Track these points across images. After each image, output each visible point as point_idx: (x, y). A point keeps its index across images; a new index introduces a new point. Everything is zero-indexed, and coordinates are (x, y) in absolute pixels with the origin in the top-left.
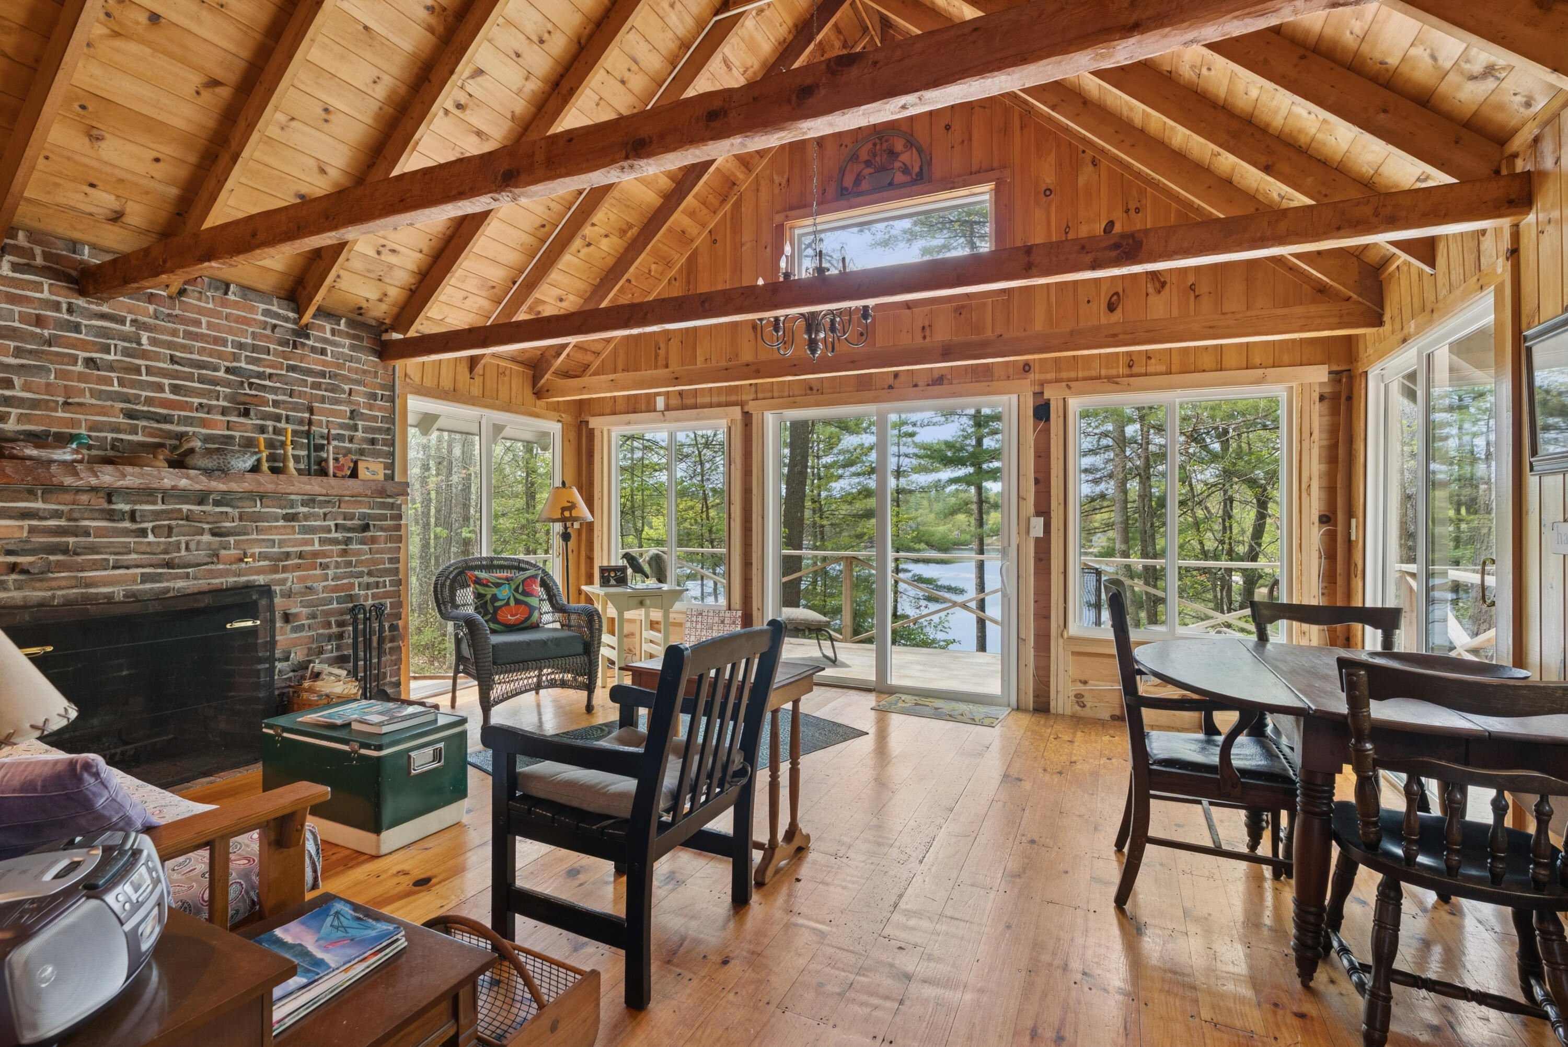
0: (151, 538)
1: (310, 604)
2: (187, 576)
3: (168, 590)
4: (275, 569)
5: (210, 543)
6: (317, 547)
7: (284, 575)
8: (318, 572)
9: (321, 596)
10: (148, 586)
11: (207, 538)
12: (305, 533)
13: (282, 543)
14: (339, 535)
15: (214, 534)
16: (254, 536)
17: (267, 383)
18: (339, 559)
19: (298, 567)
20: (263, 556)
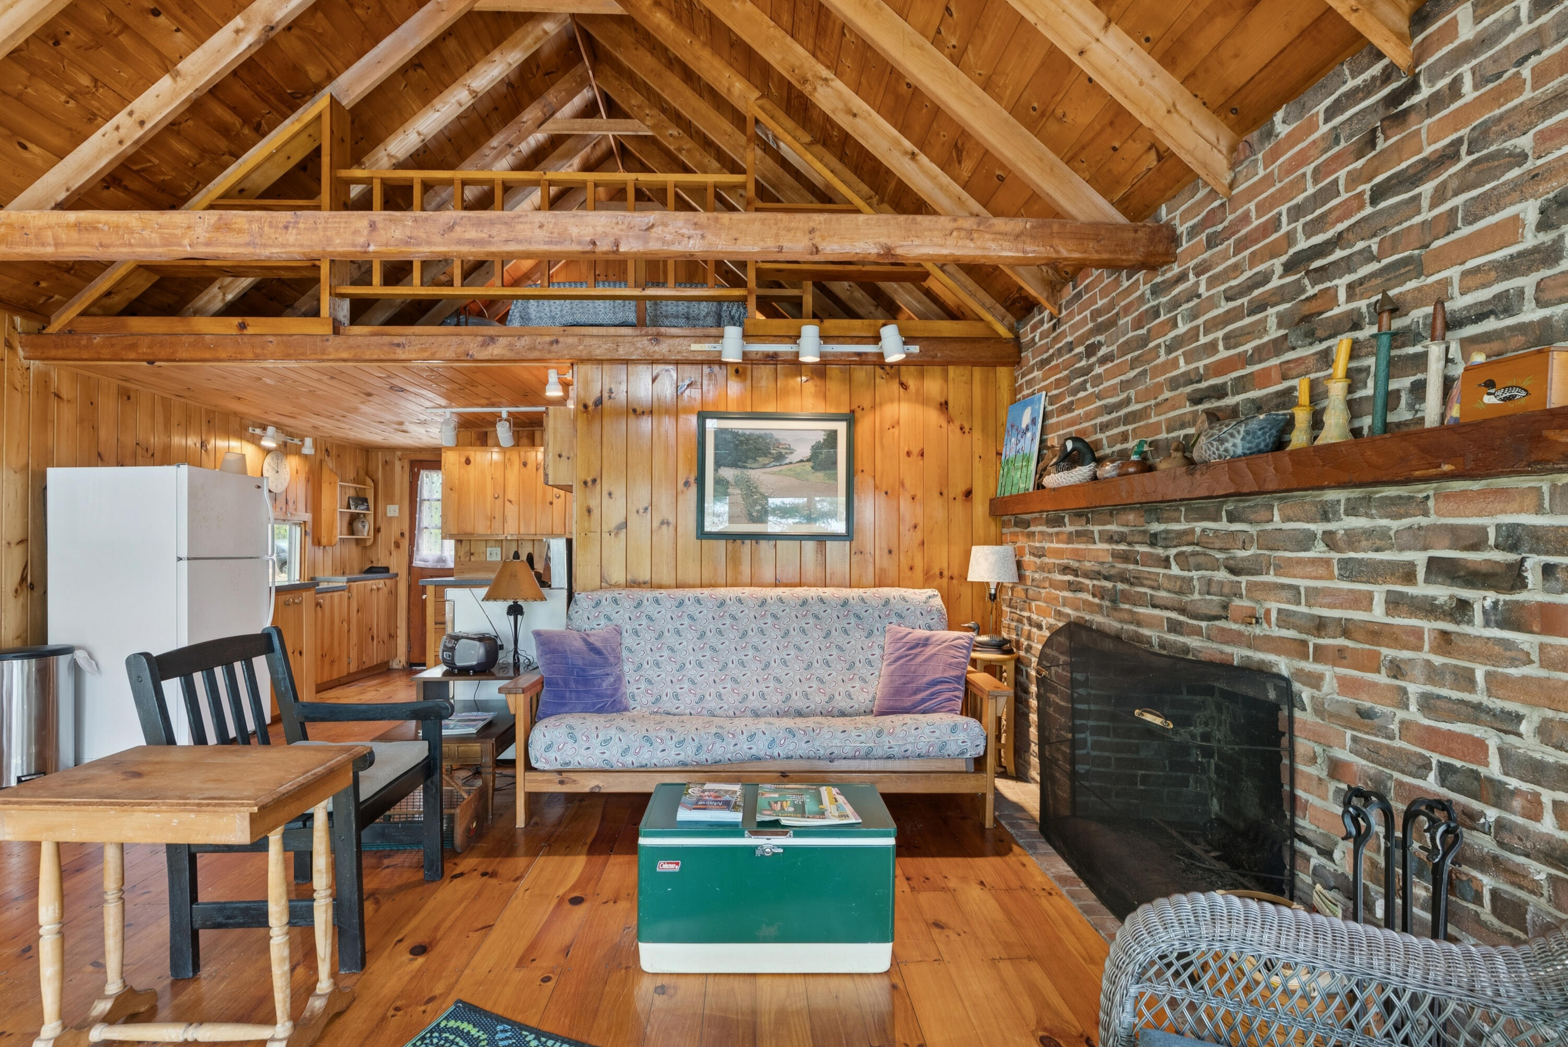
0: (1175, 570)
1: (1373, 753)
2: (1201, 632)
3: (1186, 649)
4: (1299, 649)
5: (1221, 584)
6: (1378, 613)
7: (1318, 668)
8: (1382, 678)
9: (1398, 743)
11: (1222, 575)
12: (1351, 578)
13: (1312, 593)
14: (1442, 593)
15: (1233, 571)
16: (1271, 578)
17: (1338, 254)
18: (1438, 660)
19: (1340, 657)
20: (1285, 619)
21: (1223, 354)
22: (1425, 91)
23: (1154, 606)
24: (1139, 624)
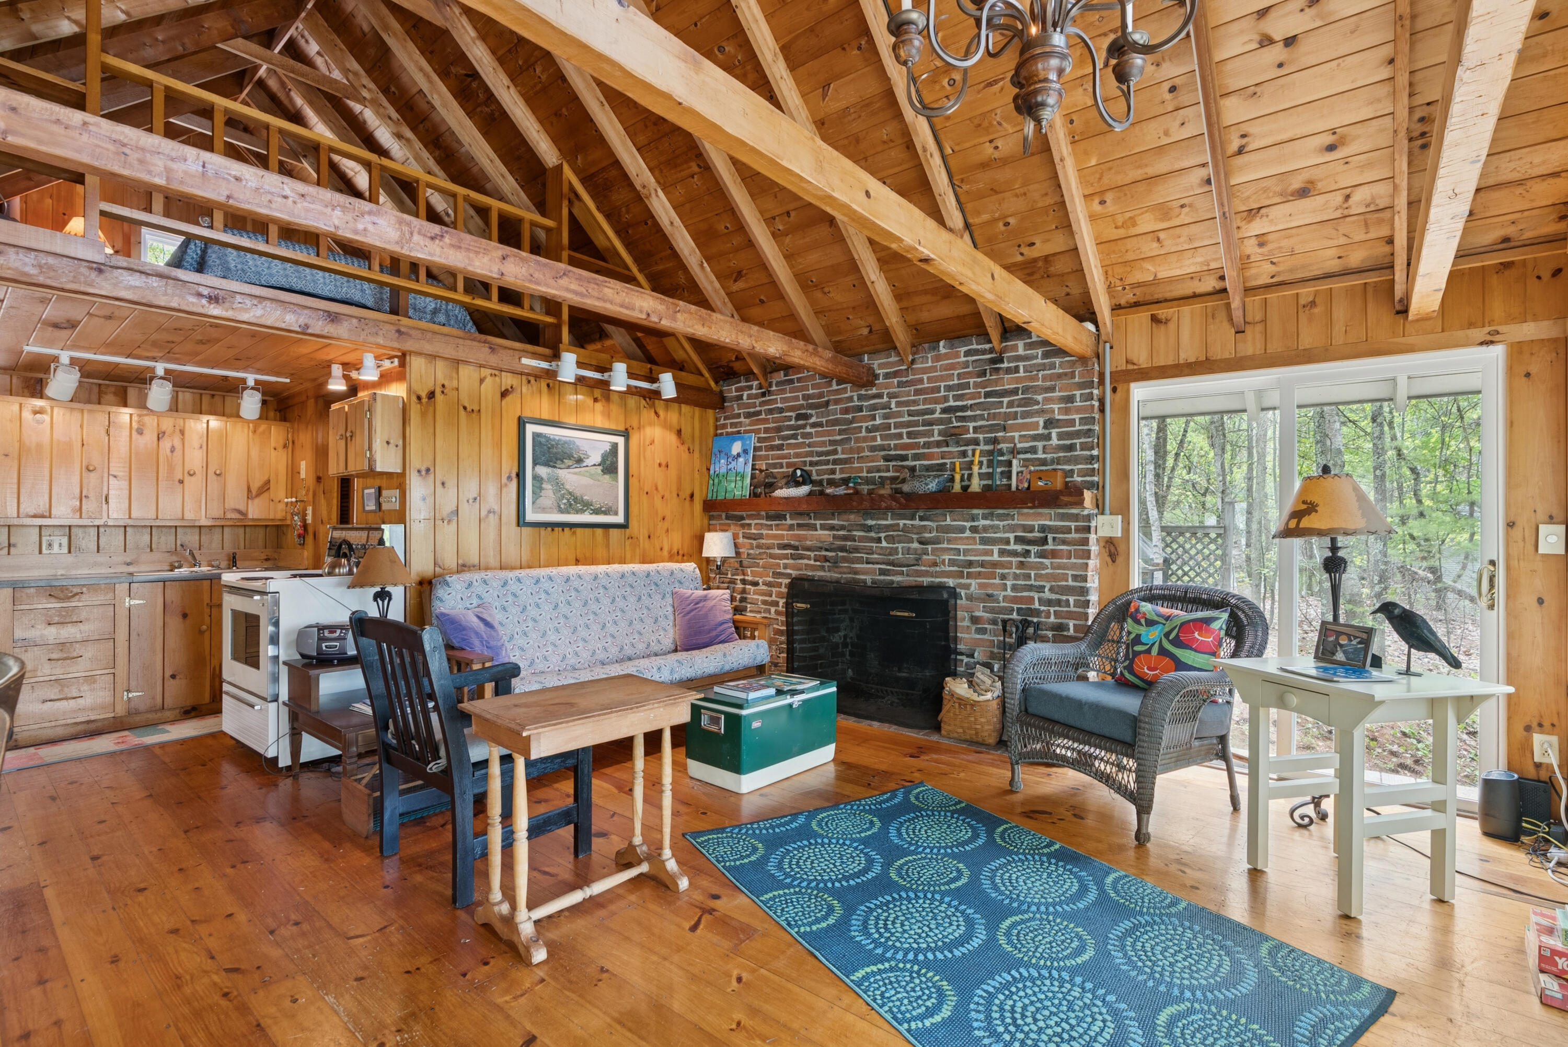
0: (884, 544)
1: (992, 610)
2: (902, 573)
3: (892, 582)
4: (960, 575)
5: (916, 549)
6: (996, 557)
7: (969, 581)
8: (998, 581)
9: (1002, 604)
10: (882, 577)
11: (915, 545)
12: (985, 544)
13: (966, 552)
14: (1019, 548)
15: (921, 543)
16: (945, 546)
17: (969, 413)
18: (1018, 572)
19: (979, 575)
20: (952, 563)
21: (906, 440)
22: (1005, 365)
23: (868, 563)
24: (856, 573)
